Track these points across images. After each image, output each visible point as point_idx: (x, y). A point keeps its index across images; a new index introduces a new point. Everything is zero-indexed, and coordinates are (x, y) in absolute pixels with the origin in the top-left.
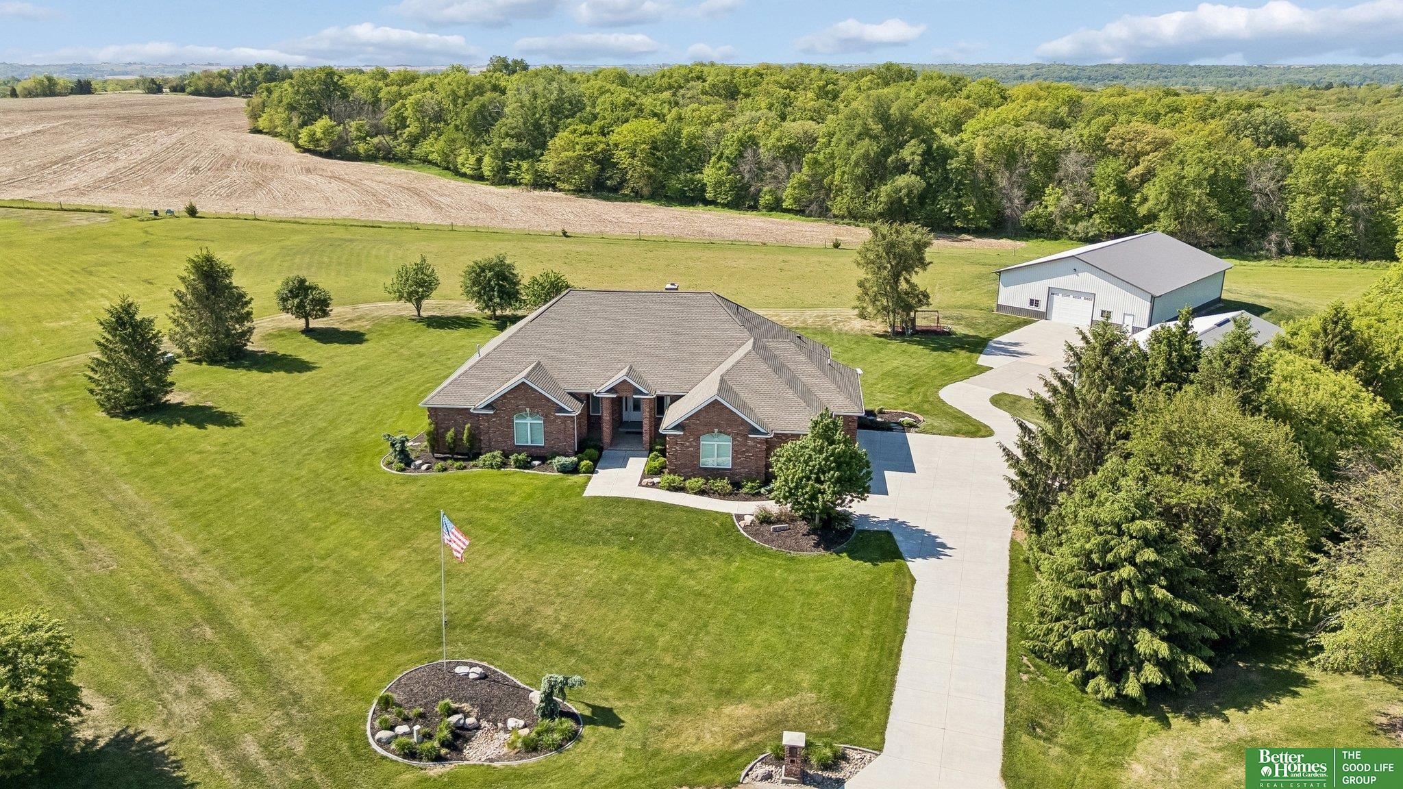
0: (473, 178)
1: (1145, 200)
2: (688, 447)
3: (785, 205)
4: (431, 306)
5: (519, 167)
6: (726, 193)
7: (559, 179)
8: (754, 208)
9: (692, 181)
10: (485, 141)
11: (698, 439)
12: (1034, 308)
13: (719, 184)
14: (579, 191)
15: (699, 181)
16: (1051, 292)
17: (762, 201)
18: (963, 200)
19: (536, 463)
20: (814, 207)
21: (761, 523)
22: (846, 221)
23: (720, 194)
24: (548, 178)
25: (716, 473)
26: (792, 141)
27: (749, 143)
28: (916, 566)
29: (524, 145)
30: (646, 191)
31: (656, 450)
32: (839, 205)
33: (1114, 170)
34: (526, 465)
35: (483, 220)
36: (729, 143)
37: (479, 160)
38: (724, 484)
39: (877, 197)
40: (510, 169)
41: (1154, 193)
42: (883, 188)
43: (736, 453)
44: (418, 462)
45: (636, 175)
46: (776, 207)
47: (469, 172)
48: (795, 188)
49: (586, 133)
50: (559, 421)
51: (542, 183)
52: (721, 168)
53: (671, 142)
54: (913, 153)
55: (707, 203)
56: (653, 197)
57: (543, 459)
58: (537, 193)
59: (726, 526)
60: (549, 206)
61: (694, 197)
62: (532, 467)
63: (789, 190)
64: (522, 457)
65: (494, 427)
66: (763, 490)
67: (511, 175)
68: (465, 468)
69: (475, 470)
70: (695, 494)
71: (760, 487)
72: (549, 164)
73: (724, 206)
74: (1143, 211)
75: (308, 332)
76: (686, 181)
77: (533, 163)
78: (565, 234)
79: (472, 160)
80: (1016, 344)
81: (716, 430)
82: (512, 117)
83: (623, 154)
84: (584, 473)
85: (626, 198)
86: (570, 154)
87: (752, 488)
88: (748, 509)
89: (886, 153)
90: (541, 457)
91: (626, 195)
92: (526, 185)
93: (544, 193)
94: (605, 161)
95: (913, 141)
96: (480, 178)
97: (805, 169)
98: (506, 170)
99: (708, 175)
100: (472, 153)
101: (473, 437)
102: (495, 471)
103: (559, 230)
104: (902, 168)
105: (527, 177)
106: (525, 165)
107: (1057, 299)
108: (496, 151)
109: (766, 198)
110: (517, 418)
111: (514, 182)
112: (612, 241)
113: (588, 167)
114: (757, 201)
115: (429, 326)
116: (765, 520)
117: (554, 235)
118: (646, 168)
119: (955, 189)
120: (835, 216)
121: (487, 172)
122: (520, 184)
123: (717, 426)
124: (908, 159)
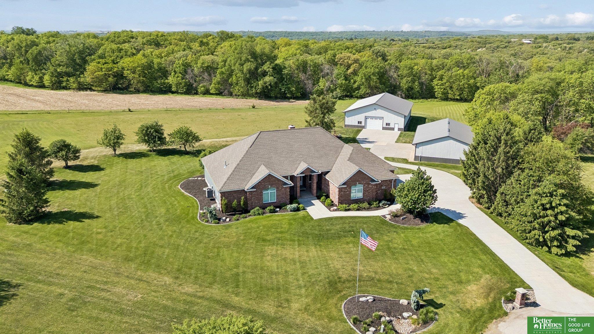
0: (36, 87)
1: (355, 82)
2: (346, 192)
3: (211, 92)
5: (68, 81)
6: (183, 88)
7: (92, 85)
8: (196, 93)
9: (164, 83)
10: (45, 69)
11: (350, 188)
12: (359, 125)
13: (178, 84)
14: (105, 91)
15: (168, 83)
16: (366, 118)
17: (199, 91)
18: (290, 86)
19: (278, 209)
20: (226, 92)
21: (394, 217)
22: (240, 97)
23: (180, 88)
24: (86, 85)
25: (357, 201)
26: (209, 64)
27: (187, 66)
29: (70, 70)
30: (141, 89)
31: (324, 196)
32: (236, 90)
34: (274, 211)
36: (178, 66)
37: (41, 78)
38: (366, 205)
39: (256, 86)
40: (63, 82)
42: (259, 82)
43: (365, 191)
44: (224, 218)
45: (135, 82)
46: (207, 92)
47: (35, 84)
48: (216, 84)
49: (106, 63)
51: (82, 87)
52: (178, 77)
53: (150, 66)
54: (268, 68)
55: (173, 93)
56: (144, 92)
57: (280, 207)
58: (82, 92)
59: (382, 220)
61: (166, 90)
62: (277, 212)
63: (213, 85)
64: (272, 208)
65: (254, 196)
66: (381, 205)
67: (64, 84)
68: (246, 217)
69: (251, 217)
70: (356, 211)
71: (379, 204)
72: (87, 78)
73: (182, 93)
74: (355, 86)
75: (67, 167)
76: (161, 83)
77: (76, 78)
78: (130, 110)
79: (37, 78)
80: (366, 139)
81: (358, 183)
83: (129, 72)
84: (302, 210)
85: (131, 93)
86: (100, 73)
87: (376, 204)
88: (385, 212)
89: (256, 69)
91: (131, 91)
92: (74, 89)
93: (85, 92)
94: (119, 76)
95: (268, 63)
96: (42, 86)
97: (218, 76)
98: (60, 82)
99: (171, 80)
100: (36, 74)
101: (246, 203)
102: (261, 216)
103: (126, 109)
104: (264, 74)
105: (75, 85)
106: (72, 79)
107: (369, 120)
108: (52, 73)
109: (201, 89)
110: (264, 191)
111: (65, 88)
112: (154, 112)
113: (110, 79)
114: (197, 91)
117: (124, 111)
118: (141, 78)
119: (285, 82)
120: (236, 95)
121: (47, 83)
122: (69, 89)
124: (267, 70)
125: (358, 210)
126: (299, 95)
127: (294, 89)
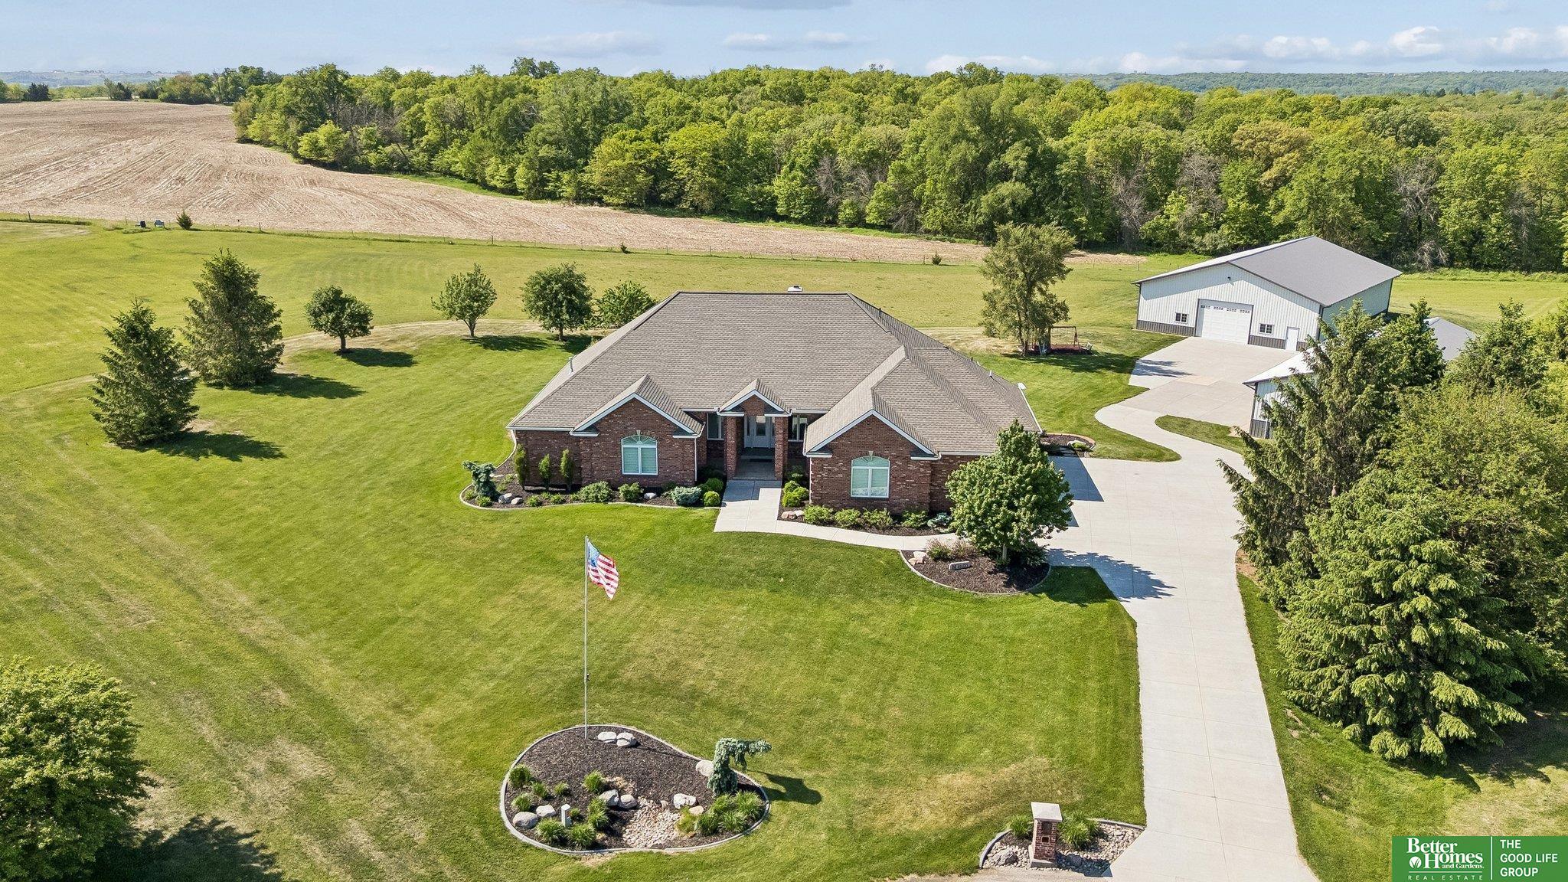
0: (503, 191)
1: (1280, 207)
2: (836, 473)
3: (868, 219)
4: (485, 326)
5: (558, 178)
6: (801, 207)
7: (606, 192)
8: (833, 223)
9: (761, 194)
10: (518, 149)
11: (848, 463)
12: (1180, 324)
13: (792, 197)
14: (629, 206)
15: (769, 194)
16: (1201, 305)
17: (841, 216)
18: (1074, 210)
19: (651, 495)
20: (903, 221)
21: (936, 560)
22: (939, 236)
23: (794, 207)
24: (593, 191)
25: (873, 504)
26: (876, 147)
27: (824, 150)
28: (1133, 606)
29: (565, 152)
30: (707, 205)
31: (793, 479)
32: (930, 219)
33: (1244, 175)
34: (638, 498)
35: (525, 235)
36: (802, 151)
37: (512, 172)
38: (881, 516)
39: (975, 208)
40: (549, 181)
41: (1290, 199)
42: (983, 198)
43: (895, 480)
44: (507, 496)
45: (696, 187)
46: (858, 221)
47: (499, 185)
48: (879, 201)
49: (637, 139)
50: (676, 445)
51: (586, 196)
52: (794, 178)
53: (735, 149)
54: (1017, 158)
55: (778, 218)
56: (715, 212)
57: (659, 491)
58: (581, 208)
59: (894, 565)
60: (596, 221)
61: (763, 211)
62: (646, 500)
63: (873, 203)
64: (634, 487)
65: (596, 453)
66: (930, 523)
67: (550, 187)
68: (564, 502)
69: (576, 504)
70: (848, 528)
71: (926, 519)
72: (594, 174)
73: (802, 221)
74: (1278, 220)
75: (344, 352)
76: (754, 193)
77: (575, 173)
78: (624, 250)
79: (503, 171)
80: (1169, 363)
81: (871, 452)
82: (549, 123)
83: (681, 162)
84: (709, 505)
85: (684, 214)
86: (620, 162)
87: (916, 520)
88: (919, 545)
89: (985, 158)
90: (654, 487)
91: (684, 210)
92: (568, 199)
93: (589, 208)
94: (660, 171)
95: (1017, 144)
96: (513, 192)
97: (891, 178)
98: (544, 182)
99: (779, 186)
100: (503, 162)
101: (572, 466)
102: (601, 505)
103: (617, 246)
104: (1005, 175)
105: (569, 191)
106: (566, 176)
107: (1209, 313)
108: (531, 160)
109: (846, 212)
110: (626, 442)
111: (553, 196)
112: (680, 258)
113: (640, 178)
114: (836, 217)
115: (486, 347)
116: (940, 556)
117: (611, 250)
118: (707, 178)
119: (1064, 199)
120: (927, 232)
121: (520, 185)
122: (560, 198)
123: (873, 447)
124: (1012, 165)
125: (856, 527)
126: (1099, 236)
127: (1084, 219)
